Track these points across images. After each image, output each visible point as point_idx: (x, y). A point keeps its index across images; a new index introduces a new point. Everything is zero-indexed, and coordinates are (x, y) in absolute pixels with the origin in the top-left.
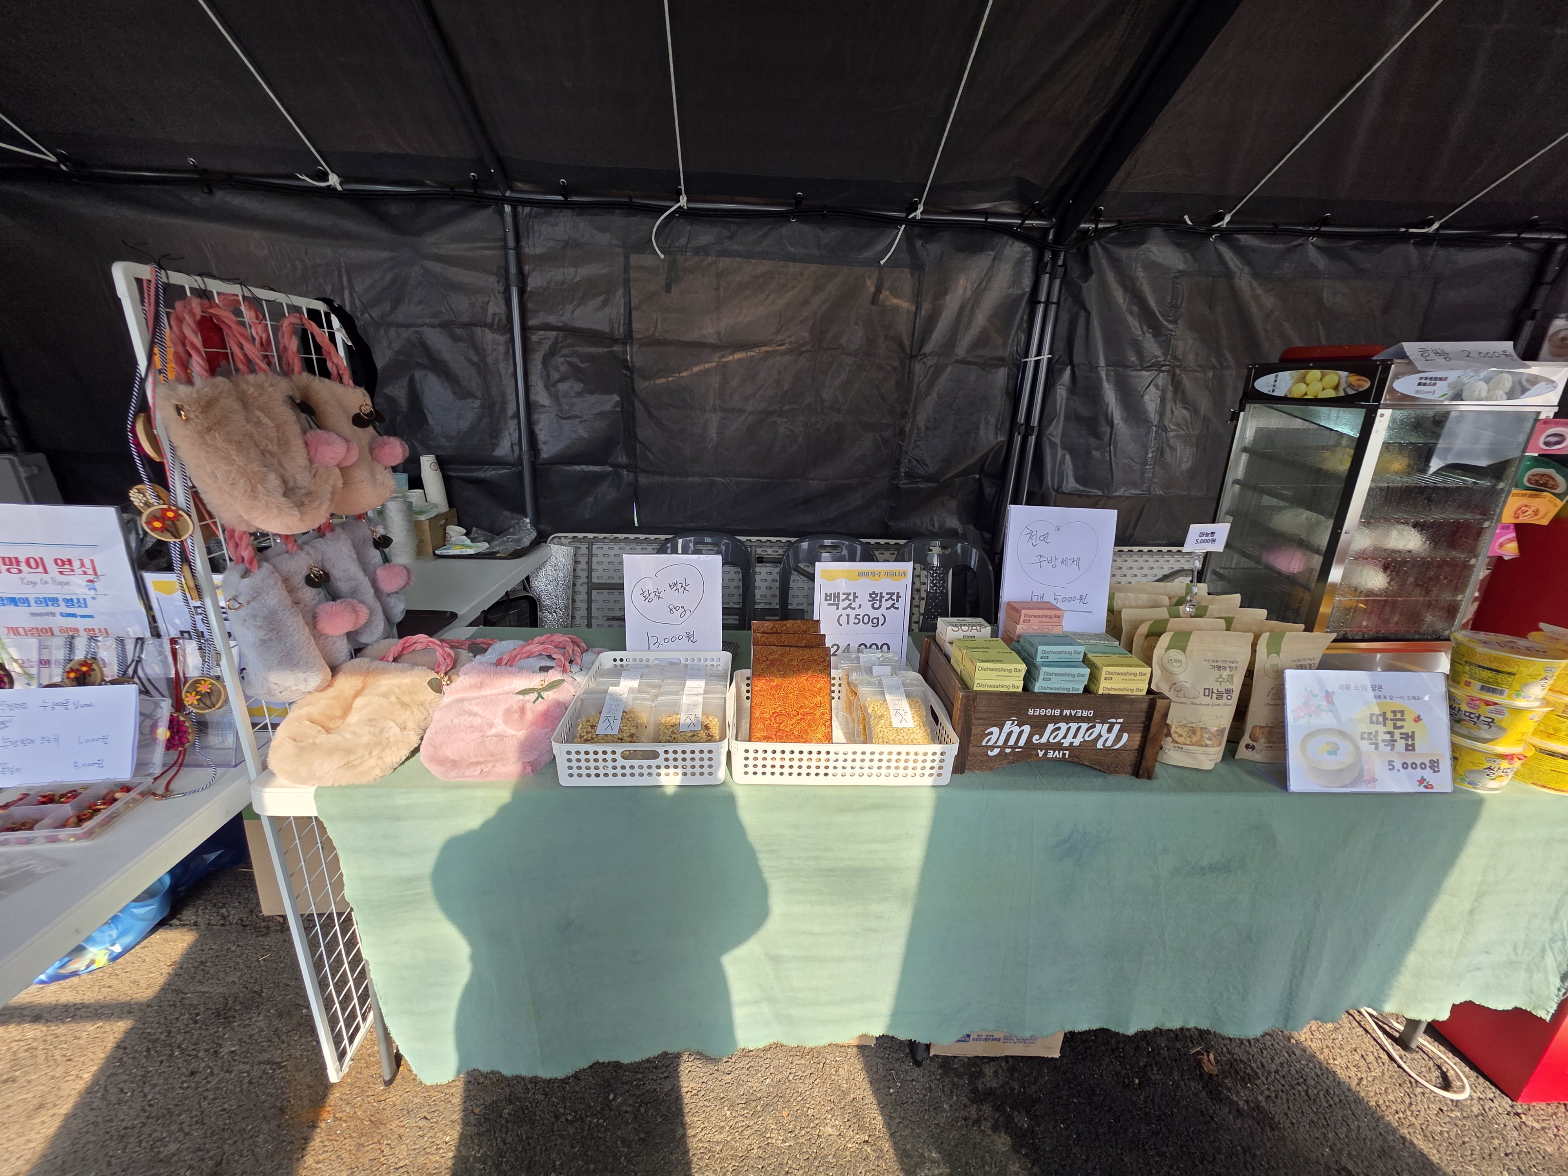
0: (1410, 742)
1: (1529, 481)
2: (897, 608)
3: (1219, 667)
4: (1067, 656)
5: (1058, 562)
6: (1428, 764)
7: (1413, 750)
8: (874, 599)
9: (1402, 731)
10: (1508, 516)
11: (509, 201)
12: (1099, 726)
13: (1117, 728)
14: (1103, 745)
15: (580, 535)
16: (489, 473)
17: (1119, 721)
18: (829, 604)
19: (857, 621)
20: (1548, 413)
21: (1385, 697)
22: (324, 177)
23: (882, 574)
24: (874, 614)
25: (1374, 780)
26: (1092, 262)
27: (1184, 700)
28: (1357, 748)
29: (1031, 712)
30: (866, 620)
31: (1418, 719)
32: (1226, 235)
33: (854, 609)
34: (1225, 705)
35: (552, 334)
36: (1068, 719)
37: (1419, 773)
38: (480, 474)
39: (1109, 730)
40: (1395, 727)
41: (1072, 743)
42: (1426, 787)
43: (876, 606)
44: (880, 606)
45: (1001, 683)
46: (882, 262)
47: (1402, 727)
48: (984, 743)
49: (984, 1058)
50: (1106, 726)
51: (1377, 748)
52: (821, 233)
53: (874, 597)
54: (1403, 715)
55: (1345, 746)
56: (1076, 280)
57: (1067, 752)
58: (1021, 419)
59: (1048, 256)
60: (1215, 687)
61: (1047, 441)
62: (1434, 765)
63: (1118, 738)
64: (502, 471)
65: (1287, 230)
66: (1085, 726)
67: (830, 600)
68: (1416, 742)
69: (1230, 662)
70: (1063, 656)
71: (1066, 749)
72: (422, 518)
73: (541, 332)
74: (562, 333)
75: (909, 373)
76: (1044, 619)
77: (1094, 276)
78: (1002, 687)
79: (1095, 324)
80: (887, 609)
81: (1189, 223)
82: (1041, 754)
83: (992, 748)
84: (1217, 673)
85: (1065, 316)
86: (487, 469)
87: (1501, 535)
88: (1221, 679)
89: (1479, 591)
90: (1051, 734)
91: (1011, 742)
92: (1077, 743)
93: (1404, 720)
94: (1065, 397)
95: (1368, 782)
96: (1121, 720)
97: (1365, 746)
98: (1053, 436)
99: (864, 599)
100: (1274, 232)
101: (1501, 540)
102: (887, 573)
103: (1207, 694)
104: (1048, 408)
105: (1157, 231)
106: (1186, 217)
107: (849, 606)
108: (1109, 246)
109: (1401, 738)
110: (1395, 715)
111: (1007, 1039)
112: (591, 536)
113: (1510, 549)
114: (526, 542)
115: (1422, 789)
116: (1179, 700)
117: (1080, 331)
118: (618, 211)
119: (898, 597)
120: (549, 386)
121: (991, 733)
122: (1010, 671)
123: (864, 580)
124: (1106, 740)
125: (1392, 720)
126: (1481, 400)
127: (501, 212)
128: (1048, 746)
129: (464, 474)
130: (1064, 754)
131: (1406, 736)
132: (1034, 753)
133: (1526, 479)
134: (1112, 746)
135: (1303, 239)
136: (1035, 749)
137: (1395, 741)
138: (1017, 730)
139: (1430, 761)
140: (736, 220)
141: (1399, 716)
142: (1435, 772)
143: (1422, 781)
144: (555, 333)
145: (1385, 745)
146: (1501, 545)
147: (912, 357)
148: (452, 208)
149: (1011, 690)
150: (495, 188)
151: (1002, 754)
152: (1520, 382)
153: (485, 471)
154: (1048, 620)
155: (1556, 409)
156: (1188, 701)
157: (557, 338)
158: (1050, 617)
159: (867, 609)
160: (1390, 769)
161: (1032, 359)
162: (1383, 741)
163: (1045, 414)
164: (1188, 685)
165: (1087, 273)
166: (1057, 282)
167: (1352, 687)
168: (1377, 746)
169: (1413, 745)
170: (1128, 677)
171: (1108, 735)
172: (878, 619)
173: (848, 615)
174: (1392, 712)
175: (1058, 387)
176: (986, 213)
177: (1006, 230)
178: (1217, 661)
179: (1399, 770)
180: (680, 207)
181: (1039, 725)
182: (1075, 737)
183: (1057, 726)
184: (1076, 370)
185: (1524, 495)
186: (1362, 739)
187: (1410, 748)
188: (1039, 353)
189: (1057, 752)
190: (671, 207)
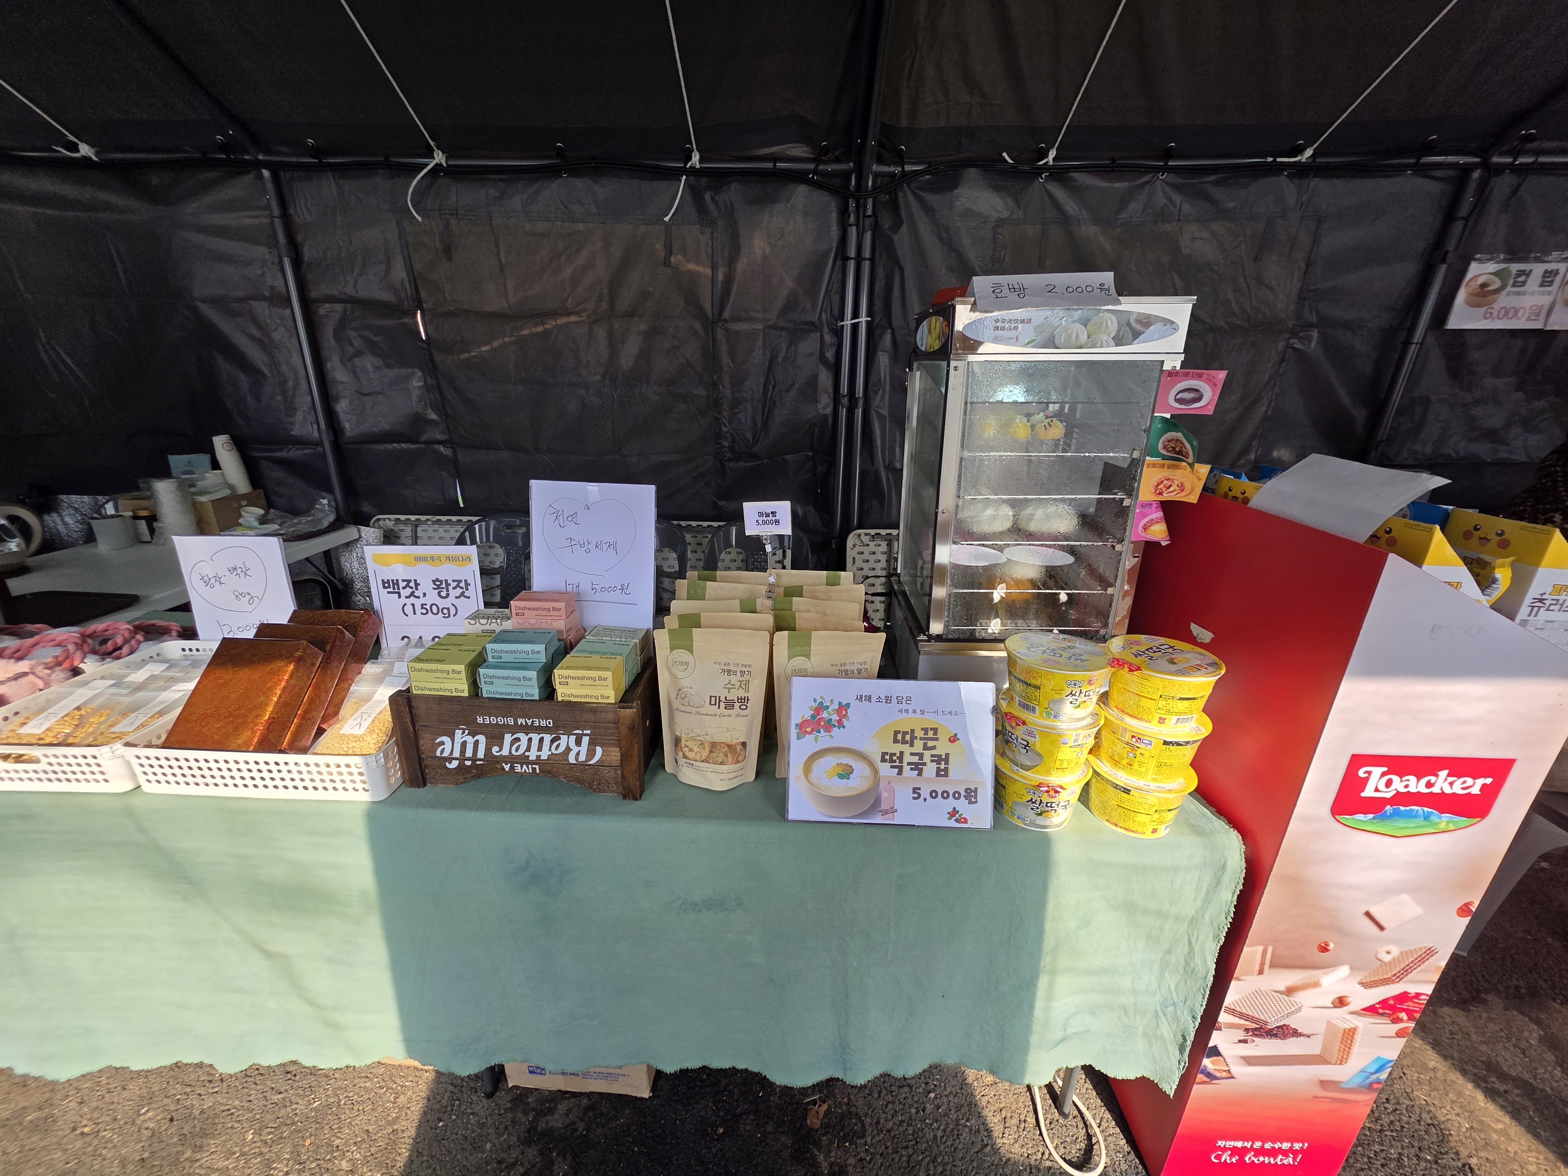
0: (942, 766)
1: (1165, 447)
2: (469, 597)
3: (729, 671)
4: (524, 655)
5: (592, 546)
6: (963, 793)
7: (946, 775)
8: (439, 587)
9: (934, 752)
10: (1146, 491)
11: (267, 165)
12: (564, 738)
13: (585, 740)
14: (577, 760)
15: (403, 517)
16: (293, 453)
17: (585, 732)
18: (389, 593)
19: (424, 611)
20: (1174, 363)
21: (914, 712)
22: (74, 148)
23: (443, 559)
24: (442, 603)
25: (893, 811)
26: (903, 213)
27: (688, 709)
28: (875, 771)
29: (480, 720)
30: (435, 611)
31: (953, 739)
32: (1057, 174)
33: (418, 597)
34: (738, 715)
35: (339, 307)
36: (527, 729)
37: (951, 803)
38: (283, 454)
39: (578, 743)
40: (926, 748)
41: (539, 757)
42: (957, 821)
43: (444, 594)
44: (448, 595)
45: (442, 686)
46: (667, 219)
47: (934, 748)
48: (438, 754)
49: (566, 1092)
50: (573, 738)
51: (900, 773)
52: (597, 188)
53: (438, 584)
54: (935, 733)
55: (861, 769)
56: (888, 232)
57: (537, 767)
58: (844, 389)
59: (852, 204)
60: (723, 694)
61: (874, 412)
62: (971, 795)
63: (591, 753)
64: (306, 451)
65: (1127, 166)
66: (548, 738)
67: (389, 587)
68: (950, 766)
69: (742, 665)
70: (518, 655)
71: (533, 763)
72: (203, 499)
73: (327, 305)
74: (349, 306)
75: (713, 340)
76: (540, 613)
77: (904, 226)
78: (445, 690)
79: (910, 283)
80: (457, 598)
81: (1010, 161)
82: (507, 767)
83: (450, 759)
84: (726, 678)
85: (881, 273)
86: (291, 449)
87: (1144, 515)
88: (729, 686)
89: (1128, 583)
90: (511, 746)
91: (469, 753)
92: (545, 755)
93: (937, 739)
94: (888, 365)
95: (885, 813)
96: (589, 732)
97: (885, 769)
98: (880, 408)
99: (427, 586)
100: (1111, 170)
101: (1144, 521)
102: (448, 558)
103: (713, 702)
104: (873, 378)
105: (972, 173)
106: (1005, 154)
107: (412, 594)
108: (923, 194)
109: (932, 761)
110: (926, 734)
111: (586, 1075)
112: (413, 518)
113: (1159, 532)
114: (326, 524)
115: (952, 823)
116: (684, 709)
117: (896, 292)
118: (380, 171)
119: (467, 585)
120: (346, 360)
121: (443, 743)
122: (448, 672)
123: (423, 565)
124: (578, 753)
125: (921, 739)
126: (1081, 348)
127: (260, 177)
128: (512, 759)
129: (269, 454)
130: (534, 769)
131: (938, 759)
132: (498, 766)
133: (1160, 446)
134: (586, 761)
135: (1150, 176)
136: (498, 762)
137: (925, 764)
138: (470, 740)
139: (966, 790)
140: (504, 177)
141: (931, 734)
142: (970, 803)
143: (954, 813)
144: (342, 305)
145: (911, 769)
146: (1145, 528)
147: (714, 323)
148: (211, 175)
149: (455, 694)
150: (247, 153)
151: (461, 767)
152: (1129, 324)
153: (288, 451)
154: (545, 613)
155: (1182, 357)
156: (693, 710)
157: (345, 309)
158: (548, 610)
159: (433, 597)
160: (914, 798)
161: (848, 322)
162: (909, 764)
163: (871, 383)
164: (692, 692)
165: (898, 224)
166: (868, 237)
167: (873, 699)
168: (900, 769)
169: (946, 770)
170: (585, 682)
171: (579, 749)
172: (448, 609)
173: (413, 605)
174: (922, 729)
175: (880, 353)
176: (774, 158)
177: (799, 177)
178: (729, 664)
179: (925, 800)
180: (437, 164)
181: (495, 736)
182: (540, 749)
183: (515, 736)
184: (896, 335)
185: (1163, 466)
186: (883, 760)
187: (943, 773)
188: (856, 314)
189: (525, 767)
190: (427, 165)
